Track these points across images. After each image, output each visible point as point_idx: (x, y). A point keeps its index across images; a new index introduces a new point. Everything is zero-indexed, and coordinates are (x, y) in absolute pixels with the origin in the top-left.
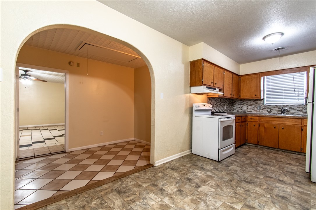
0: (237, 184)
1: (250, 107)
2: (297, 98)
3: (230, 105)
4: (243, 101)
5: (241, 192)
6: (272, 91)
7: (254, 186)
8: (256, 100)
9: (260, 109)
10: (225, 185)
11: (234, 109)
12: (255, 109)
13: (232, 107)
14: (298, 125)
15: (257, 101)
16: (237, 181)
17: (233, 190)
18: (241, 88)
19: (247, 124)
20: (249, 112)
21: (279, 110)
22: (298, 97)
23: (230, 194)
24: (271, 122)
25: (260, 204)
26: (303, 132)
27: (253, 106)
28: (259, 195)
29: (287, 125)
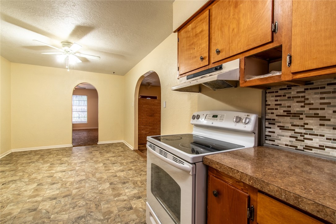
0: (89, 207)
5: (80, 202)
7: (71, 217)
10: (97, 198)
16: (92, 210)
17: (87, 199)
23: (86, 194)
25: (60, 203)
28: (62, 211)
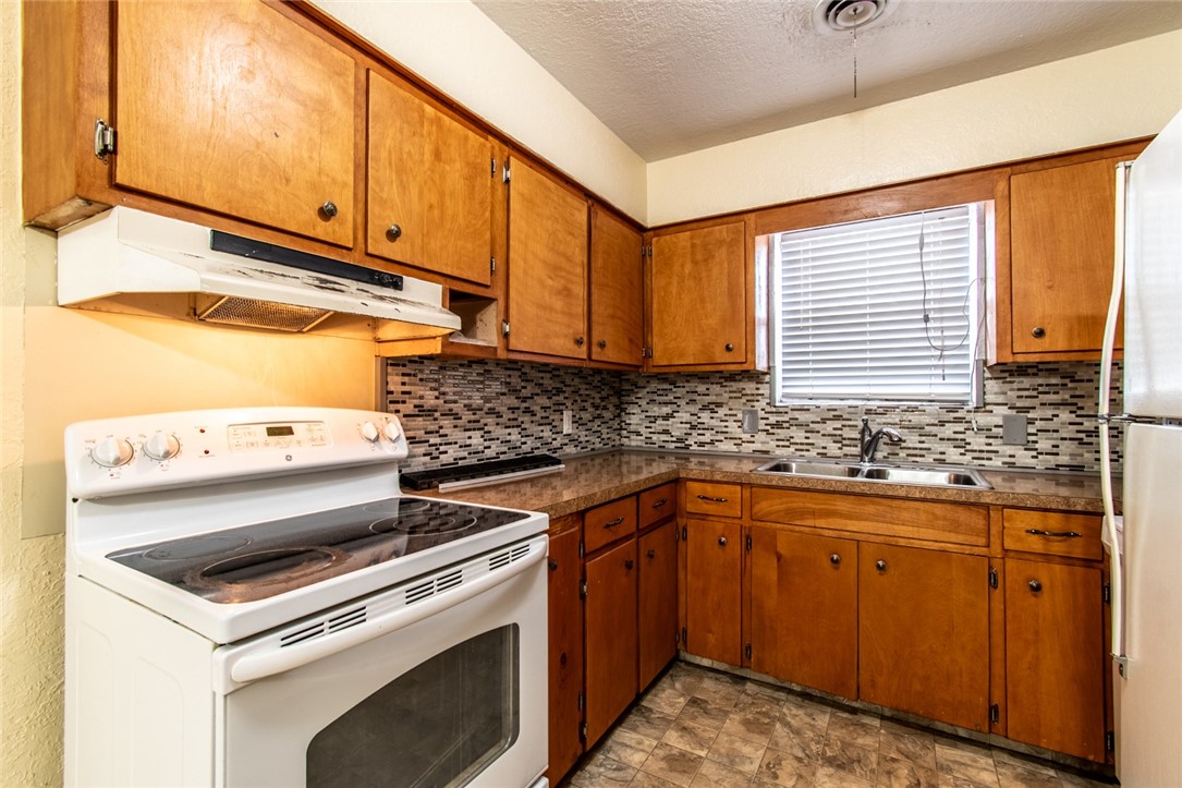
1: (705, 417)
2: (936, 367)
3: (605, 408)
4: (673, 383)
6: (811, 323)
8: (732, 377)
9: (754, 430)
11: (632, 428)
12: (733, 427)
13: (619, 416)
14: (968, 550)
15: (741, 385)
18: (655, 306)
19: (685, 529)
20: (702, 444)
21: (847, 433)
22: (941, 363)
24: (810, 522)
26: (998, 593)
27: (722, 412)
29: (902, 542)
